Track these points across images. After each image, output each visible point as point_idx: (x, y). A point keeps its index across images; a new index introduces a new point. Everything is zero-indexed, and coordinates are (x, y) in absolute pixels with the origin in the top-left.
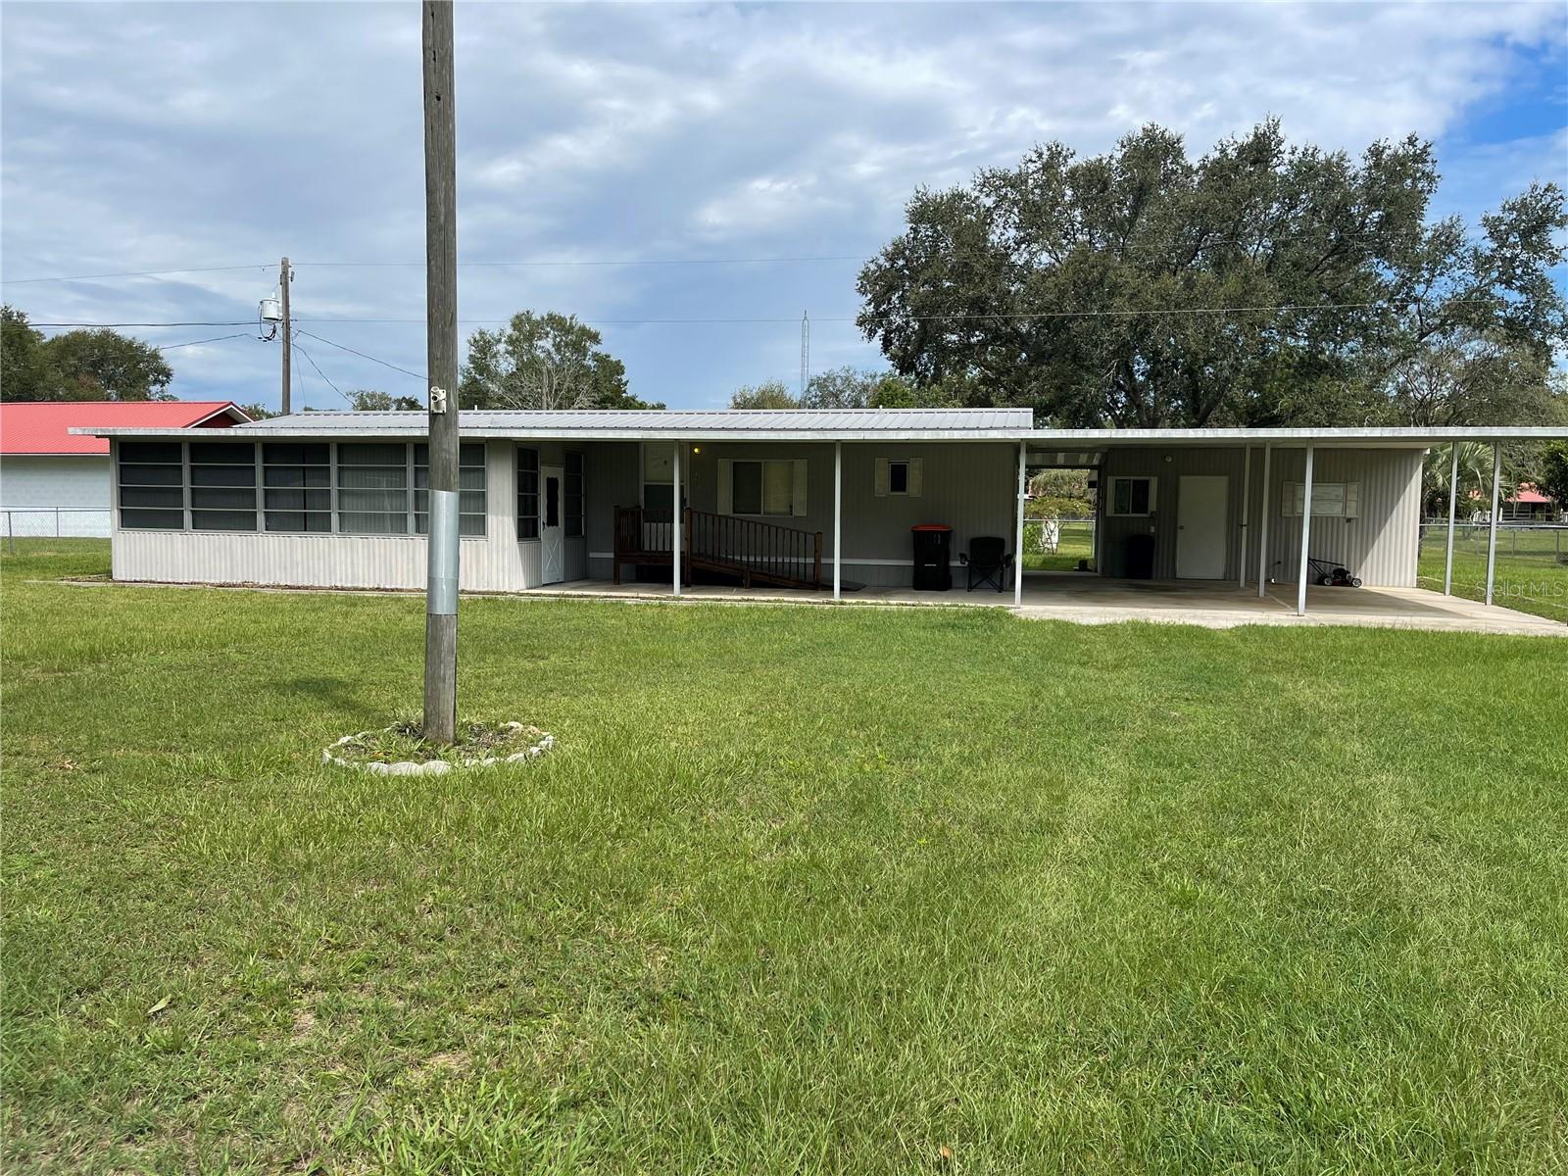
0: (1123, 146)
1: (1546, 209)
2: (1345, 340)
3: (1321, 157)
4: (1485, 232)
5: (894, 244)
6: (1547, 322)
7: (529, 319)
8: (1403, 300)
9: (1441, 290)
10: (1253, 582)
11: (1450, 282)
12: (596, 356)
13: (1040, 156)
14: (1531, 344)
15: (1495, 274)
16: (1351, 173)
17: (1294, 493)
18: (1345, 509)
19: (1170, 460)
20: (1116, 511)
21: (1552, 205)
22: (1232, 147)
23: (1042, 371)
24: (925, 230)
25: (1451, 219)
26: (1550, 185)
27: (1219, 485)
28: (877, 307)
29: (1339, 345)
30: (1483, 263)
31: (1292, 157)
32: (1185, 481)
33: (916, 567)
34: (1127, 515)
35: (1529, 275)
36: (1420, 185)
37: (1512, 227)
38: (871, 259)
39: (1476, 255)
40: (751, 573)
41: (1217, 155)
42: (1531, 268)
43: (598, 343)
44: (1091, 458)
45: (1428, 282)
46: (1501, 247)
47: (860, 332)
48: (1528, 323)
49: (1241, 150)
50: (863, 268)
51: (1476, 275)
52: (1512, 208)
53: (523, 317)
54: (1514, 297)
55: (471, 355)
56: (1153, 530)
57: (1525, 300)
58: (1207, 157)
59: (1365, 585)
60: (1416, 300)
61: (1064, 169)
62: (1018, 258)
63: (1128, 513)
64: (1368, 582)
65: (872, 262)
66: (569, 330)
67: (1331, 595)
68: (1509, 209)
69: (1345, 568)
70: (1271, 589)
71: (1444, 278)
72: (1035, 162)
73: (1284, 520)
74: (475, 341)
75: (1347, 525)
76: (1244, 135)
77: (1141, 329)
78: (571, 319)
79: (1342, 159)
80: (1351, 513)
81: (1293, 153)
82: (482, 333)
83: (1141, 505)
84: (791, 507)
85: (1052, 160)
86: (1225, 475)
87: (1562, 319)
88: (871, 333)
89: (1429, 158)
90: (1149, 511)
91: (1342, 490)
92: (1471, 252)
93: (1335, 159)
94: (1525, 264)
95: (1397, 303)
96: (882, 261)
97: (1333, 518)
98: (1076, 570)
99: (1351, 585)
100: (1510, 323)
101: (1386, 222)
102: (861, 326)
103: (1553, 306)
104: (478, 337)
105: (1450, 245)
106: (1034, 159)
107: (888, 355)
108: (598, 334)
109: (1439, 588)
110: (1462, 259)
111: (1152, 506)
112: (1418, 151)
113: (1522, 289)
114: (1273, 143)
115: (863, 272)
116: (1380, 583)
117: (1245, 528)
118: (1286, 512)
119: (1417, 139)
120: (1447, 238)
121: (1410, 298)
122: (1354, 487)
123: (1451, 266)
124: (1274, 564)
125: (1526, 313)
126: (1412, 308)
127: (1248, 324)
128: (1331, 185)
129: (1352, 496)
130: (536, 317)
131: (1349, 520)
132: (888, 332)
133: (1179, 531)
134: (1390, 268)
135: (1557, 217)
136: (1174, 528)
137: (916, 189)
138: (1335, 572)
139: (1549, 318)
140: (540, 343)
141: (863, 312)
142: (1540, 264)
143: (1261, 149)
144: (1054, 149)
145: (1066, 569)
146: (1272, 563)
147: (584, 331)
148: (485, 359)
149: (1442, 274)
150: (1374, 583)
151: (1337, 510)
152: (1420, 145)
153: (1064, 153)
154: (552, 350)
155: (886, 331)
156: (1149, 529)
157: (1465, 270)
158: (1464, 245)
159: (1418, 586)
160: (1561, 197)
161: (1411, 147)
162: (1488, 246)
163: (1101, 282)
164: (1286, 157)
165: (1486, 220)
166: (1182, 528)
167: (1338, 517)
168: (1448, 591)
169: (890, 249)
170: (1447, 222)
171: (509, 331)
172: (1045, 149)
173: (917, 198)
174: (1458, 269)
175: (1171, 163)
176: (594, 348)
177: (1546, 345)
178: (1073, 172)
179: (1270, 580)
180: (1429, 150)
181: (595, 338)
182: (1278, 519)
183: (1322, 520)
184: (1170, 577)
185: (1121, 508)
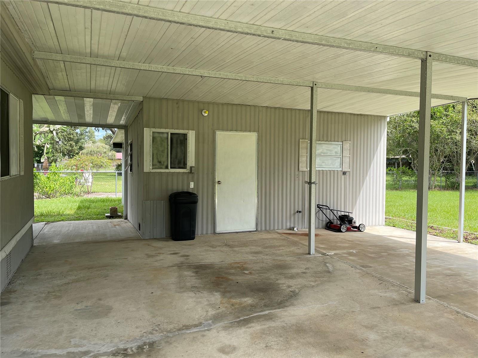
18: (341, 164)
19: (206, 115)
20: (155, 167)
32: (220, 135)
56: (192, 185)
63: (167, 168)
73: (301, 173)
75: (343, 177)
80: (346, 167)
83: (179, 160)
86: (255, 131)
90: (188, 168)
91: (339, 148)
97: (334, 171)
99: (359, 230)
111: (191, 160)
118: (302, 167)
122: (347, 145)
124: (294, 214)
129: (346, 153)
131: (344, 173)
133: (217, 185)
136: (213, 183)
146: (292, 212)
151: (336, 164)
156: (189, 185)
159: (386, 224)
166: (219, 182)
167: (337, 171)
182: (297, 173)
183: (327, 173)
184: (209, 232)
185: (160, 162)
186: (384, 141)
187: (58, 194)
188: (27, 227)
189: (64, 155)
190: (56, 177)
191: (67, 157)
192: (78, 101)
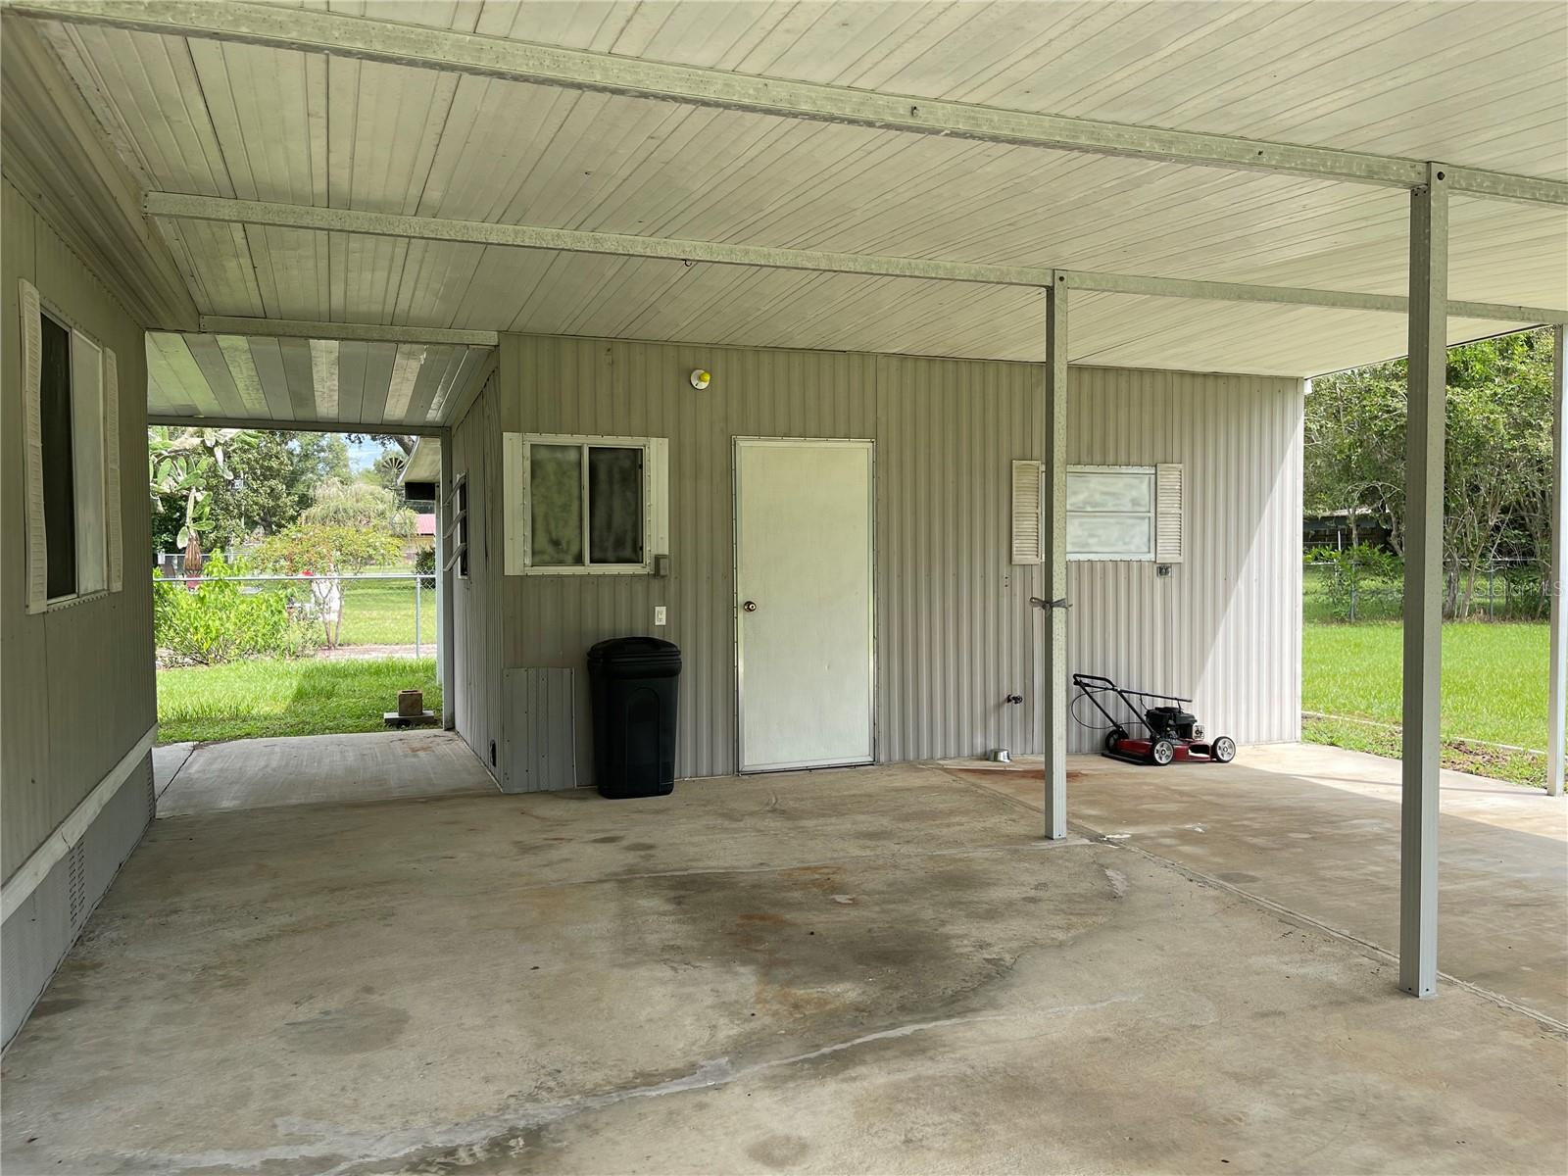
18: (1153, 539)
19: (703, 385)
20: (537, 560)
27: (848, 469)
32: (751, 452)
34: (578, 570)
56: (661, 616)
63: (579, 560)
73: (1018, 571)
75: (1159, 582)
80: (1167, 550)
83: (619, 535)
86: (864, 435)
90: (648, 559)
91: (1144, 487)
97: (1128, 562)
111: (657, 537)
122: (1171, 478)
124: (999, 706)
129: (1168, 502)
131: (1163, 570)
133: (741, 615)
136: (728, 608)
146: (992, 702)
151: (1134, 542)
156: (650, 615)
159: (1306, 735)
166: (749, 608)
167: (1138, 562)
182: (1004, 571)
183: (1104, 569)
184: (720, 768)
185: (556, 543)
186: (1294, 462)
187: (233, 651)
189: (251, 524)
190: (227, 597)
191: (260, 530)
192: (291, 349)
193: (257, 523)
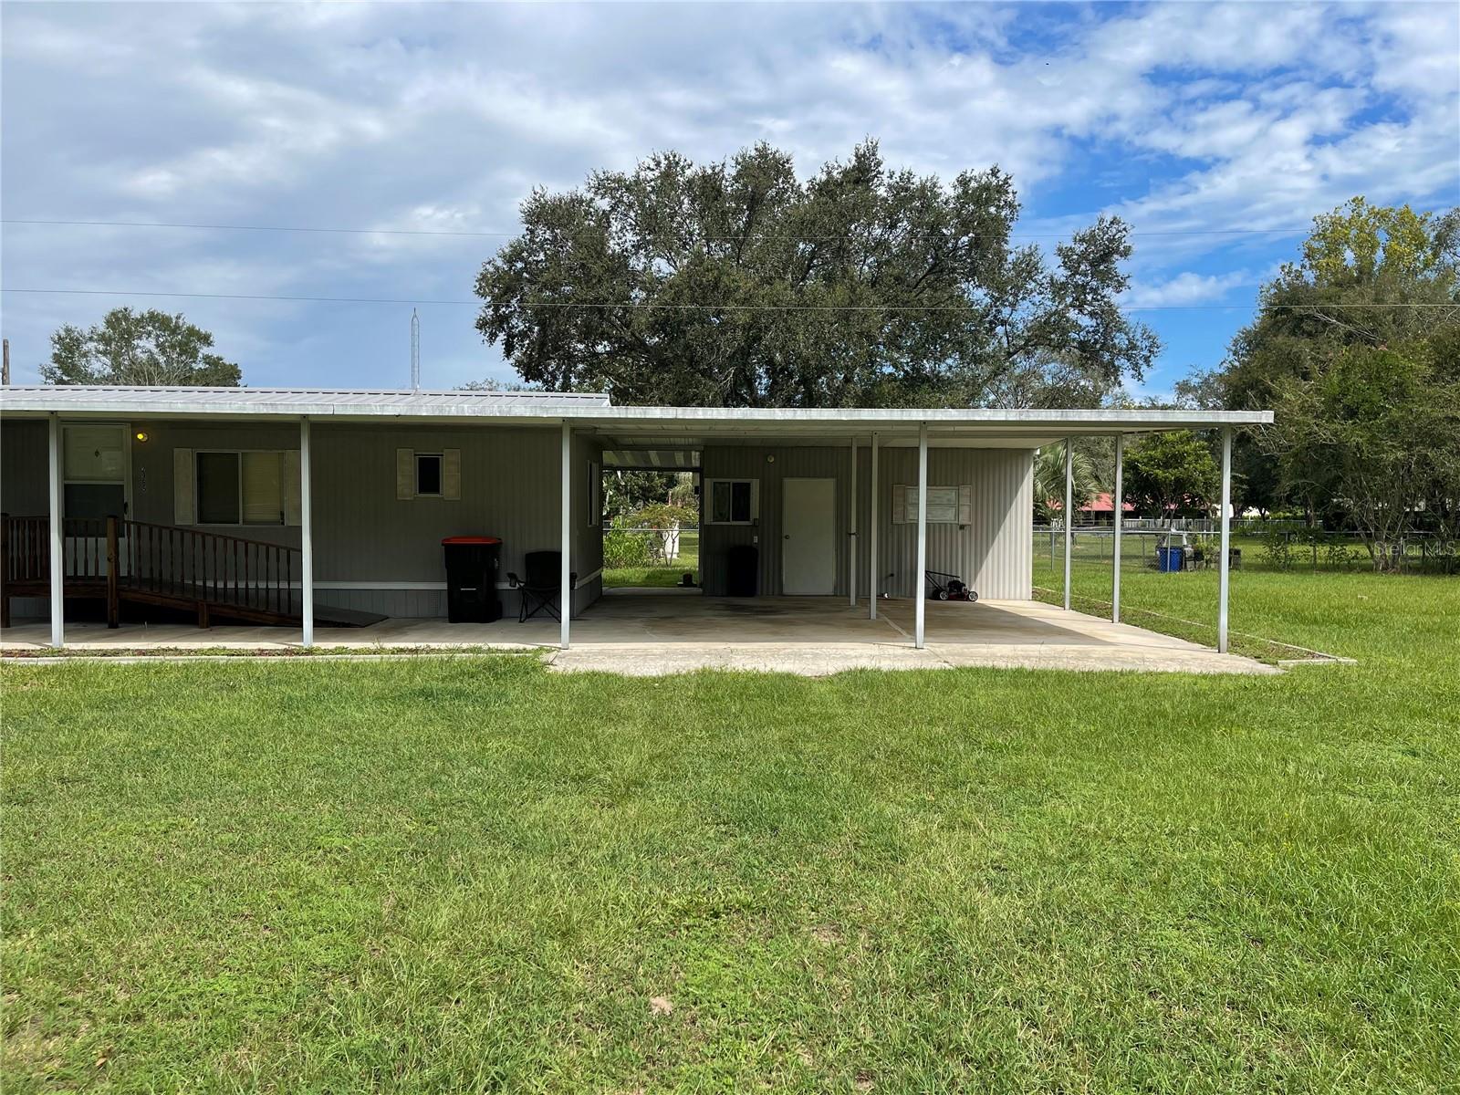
0: (738, 163)
1: (1111, 240)
2: (944, 356)
3: (916, 181)
4: (1059, 260)
5: (511, 246)
6: (1114, 344)
7: (126, 318)
8: (991, 322)
9: (1024, 313)
10: (864, 598)
11: (1031, 306)
12: (207, 358)
13: (658, 164)
14: (1102, 364)
15: (1069, 300)
16: (943, 198)
17: (905, 496)
18: (957, 515)
19: (773, 460)
20: (715, 519)
21: (1117, 237)
22: (836, 171)
23: (663, 379)
24: (543, 233)
25: (1030, 247)
26: (1115, 219)
27: (825, 489)
28: (496, 309)
29: (938, 360)
30: (1058, 289)
31: (891, 181)
32: (789, 483)
33: (450, 591)
34: (728, 523)
35: (1098, 301)
36: (1003, 214)
37: (1083, 256)
38: (487, 261)
39: (1052, 283)
40: (209, 606)
41: (824, 177)
42: (1100, 294)
43: (209, 344)
44: (688, 458)
45: (1013, 305)
46: (1074, 275)
47: (482, 336)
48: (1098, 346)
49: (846, 173)
50: (482, 270)
51: (1053, 300)
52: (1082, 240)
53: (120, 315)
54: (1085, 321)
55: (55, 354)
56: (756, 539)
57: (1095, 324)
58: (814, 179)
59: (981, 598)
60: (1003, 323)
61: (682, 179)
62: (637, 263)
63: (728, 520)
64: (984, 596)
65: (489, 263)
66: (175, 331)
67: (949, 613)
68: (1080, 240)
69: (960, 580)
70: (885, 607)
71: (1026, 303)
72: (653, 170)
73: (895, 527)
74: (60, 338)
75: (960, 532)
76: (847, 160)
77: (754, 334)
78: (178, 318)
79: (935, 186)
80: (964, 519)
81: (891, 177)
82: (68, 330)
83: (742, 512)
84: (282, 514)
85: (670, 170)
86: (832, 477)
87: (1127, 342)
88: (493, 337)
89: (1010, 190)
90: (751, 519)
91: (954, 494)
92: (1048, 279)
93: (929, 184)
94: (1094, 291)
95: (987, 325)
96: (499, 263)
97: (946, 524)
98: (680, 586)
99: (968, 599)
100: (1083, 346)
101: (975, 244)
102: (480, 329)
103: (1119, 330)
104: (63, 334)
105: (1030, 272)
106: (652, 167)
107: (512, 361)
108: (210, 336)
109: (1057, 601)
110: (1041, 285)
111: (755, 512)
112: (1001, 183)
113: (1092, 314)
114: (873, 164)
115: (482, 274)
116: (996, 597)
117: (853, 537)
118: (897, 519)
119: (998, 171)
120: (1028, 265)
121: (998, 320)
122: (966, 491)
123: (1032, 292)
124: (887, 578)
125: (1097, 337)
126: (1000, 330)
127: (857, 333)
128: (927, 207)
129: (965, 501)
130: (135, 314)
131: (962, 527)
132: (510, 336)
133: (784, 541)
134: (980, 286)
135: (1122, 248)
136: (779, 538)
137: (533, 190)
138: (950, 584)
139: (1116, 341)
140: (141, 343)
141: (484, 315)
142: (1108, 291)
143: (863, 171)
144: (671, 158)
145: (668, 584)
146: (884, 576)
147: (192, 332)
148: (71, 358)
149: (1024, 299)
150: (990, 596)
151: (949, 516)
152: (1002, 176)
153: (682, 164)
154: (155, 350)
155: (508, 336)
156: (752, 539)
157: (1043, 296)
158: (1042, 272)
159: (1034, 599)
160: (1125, 229)
161: (994, 178)
162: (1061, 274)
163: (716, 287)
164: (885, 177)
165: (1060, 250)
166: (787, 537)
167: (951, 524)
168: (1067, 606)
169: (507, 251)
170: (1027, 251)
171: (102, 328)
172: (662, 158)
173: (535, 200)
174: (1038, 294)
175: (783, 182)
176: (204, 350)
177: (1114, 366)
178: (690, 182)
179: (883, 595)
180: (1010, 181)
181: (206, 339)
182: (890, 527)
183: (934, 527)
184: (776, 593)
185: (721, 514)
186: (1028, 483)
187: (622, 563)
188: (597, 573)
189: (634, 500)
190: (620, 538)
191: (640, 503)
192: (645, 452)
193: (638, 498)
